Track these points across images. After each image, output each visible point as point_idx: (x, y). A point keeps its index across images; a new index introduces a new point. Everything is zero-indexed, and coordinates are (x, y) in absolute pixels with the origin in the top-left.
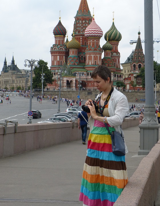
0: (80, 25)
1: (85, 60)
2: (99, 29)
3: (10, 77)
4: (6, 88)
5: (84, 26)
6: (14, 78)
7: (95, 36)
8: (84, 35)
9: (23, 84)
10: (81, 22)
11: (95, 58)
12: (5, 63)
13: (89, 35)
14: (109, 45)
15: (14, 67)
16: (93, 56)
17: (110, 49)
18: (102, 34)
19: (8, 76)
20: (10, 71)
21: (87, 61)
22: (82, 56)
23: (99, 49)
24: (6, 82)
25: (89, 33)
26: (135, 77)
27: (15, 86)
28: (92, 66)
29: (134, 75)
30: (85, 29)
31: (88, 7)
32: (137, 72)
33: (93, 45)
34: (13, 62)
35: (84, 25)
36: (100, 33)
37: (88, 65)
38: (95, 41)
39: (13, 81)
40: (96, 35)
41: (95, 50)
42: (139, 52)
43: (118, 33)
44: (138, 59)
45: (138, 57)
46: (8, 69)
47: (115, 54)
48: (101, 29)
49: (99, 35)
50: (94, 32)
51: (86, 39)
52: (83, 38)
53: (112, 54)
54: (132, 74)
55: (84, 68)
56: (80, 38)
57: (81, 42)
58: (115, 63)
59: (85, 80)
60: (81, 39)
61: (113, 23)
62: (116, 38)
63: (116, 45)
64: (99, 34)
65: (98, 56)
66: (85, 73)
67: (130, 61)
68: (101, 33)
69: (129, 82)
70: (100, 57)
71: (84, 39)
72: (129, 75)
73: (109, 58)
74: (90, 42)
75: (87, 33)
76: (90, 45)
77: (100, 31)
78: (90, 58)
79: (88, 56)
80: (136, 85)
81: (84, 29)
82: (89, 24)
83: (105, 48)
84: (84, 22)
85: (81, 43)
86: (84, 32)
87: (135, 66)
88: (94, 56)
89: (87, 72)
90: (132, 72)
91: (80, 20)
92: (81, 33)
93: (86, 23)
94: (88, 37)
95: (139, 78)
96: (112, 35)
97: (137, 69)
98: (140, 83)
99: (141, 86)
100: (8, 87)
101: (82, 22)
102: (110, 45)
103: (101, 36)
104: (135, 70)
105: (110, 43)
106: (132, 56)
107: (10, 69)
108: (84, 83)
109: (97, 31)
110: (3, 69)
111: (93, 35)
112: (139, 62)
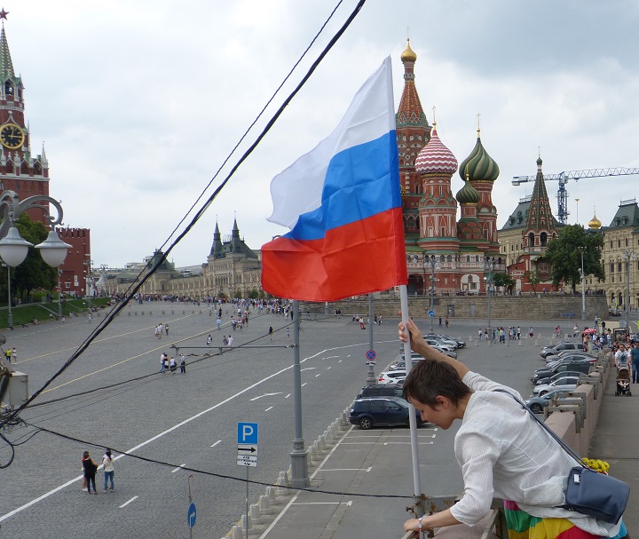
0: (404, 146)
1: (418, 228)
2: (447, 155)
3: (229, 268)
4: (222, 296)
5: (412, 150)
6: (239, 271)
7: (439, 172)
8: (414, 169)
9: (256, 285)
10: (405, 140)
11: (443, 222)
12: (217, 236)
13: (425, 169)
14: (472, 190)
15: (238, 245)
16: (436, 216)
17: (475, 200)
18: (456, 166)
19: (224, 267)
20: (230, 256)
21: (424, 228)
22: (411, 218)
23: (451, 200)
24: (221, 281)
25: (427, 164)
26: (534, 262)
27: (243, 289)
28: (435, 240)
29: (532, 258)
30: (416, 156)
31: (420, 105)
32: (537, 250)
33: (436, 190)
34: (236, 232)
35: (413, 146)
36: (451, 164)
37: (426, 237)
38: (441, 181)
39: (238, 278)
40: (443, 168)
41: (441, 202)
42: (540, 206)
43: (491, 162)
44: (540, 220)
45: (540, 216)
46: (223, 251)
47: (484, 210)
48: (452, 155)
49: (448, 168)
50: (436, 162)
51: (418, 178)
52: (411, 176)
53: (479, 211)
54: (527, 256)
55: (416, 245)
56: (404, 177)
57: (408, 185)
58: (486, 231)
59: (421, 272)
60: (406, 178)
61: (479, 139)
62: (487, 175)
63: (486, 189)
64: (448, 165)
65: (449, 216)
66: (420, 256)
67: (516, 225)
68: (454, 163)
69: (521, 273)
70: (453, 219)
71: (414, 178)
72: (520, 258)
73: (473, 220)
74: (430, 185)
75: (422, 165)
76: (429, 191)
77: (450, 159)
78: (430, 222)
79: (424, 217)
80: (537, 281)
81: (413, 154)
82: (424, 143)
83: (463, 198)
84: (412, 139)
85: (407, 188)
86: (414, 163)
87: (532, 236)
88: (440, 217)
89: (423, 253)
90: (527, 251)
91: (404, 135)
92: (407, 164)
93: (416, 141)
94: (423, 173)
95: (544, 265)
96: (478, 168)
97: (537, 243)
98: (545, 275)
99: (550, 282)
100: (227, 292)
101: (408, 140)
102: (474, 189)
103: (454, 171)
104: (533, 245)
105: (473, 186)
106: (520, 213)
107: (228, 249)
108: (418, 279)
109: (445, 159)
110: (212, 250)
111: (437, 168)
112: (542, 226)
